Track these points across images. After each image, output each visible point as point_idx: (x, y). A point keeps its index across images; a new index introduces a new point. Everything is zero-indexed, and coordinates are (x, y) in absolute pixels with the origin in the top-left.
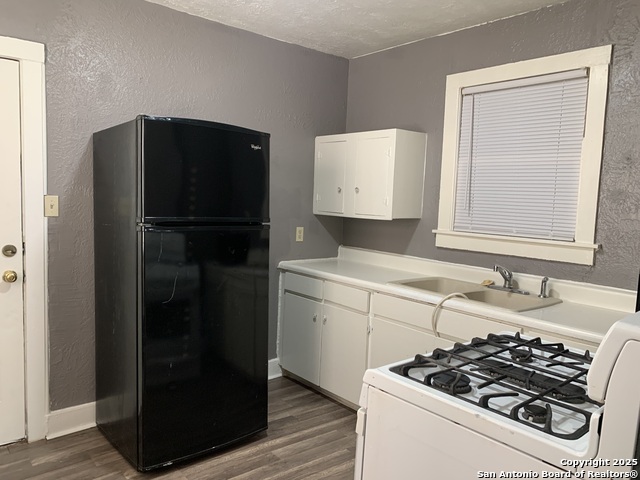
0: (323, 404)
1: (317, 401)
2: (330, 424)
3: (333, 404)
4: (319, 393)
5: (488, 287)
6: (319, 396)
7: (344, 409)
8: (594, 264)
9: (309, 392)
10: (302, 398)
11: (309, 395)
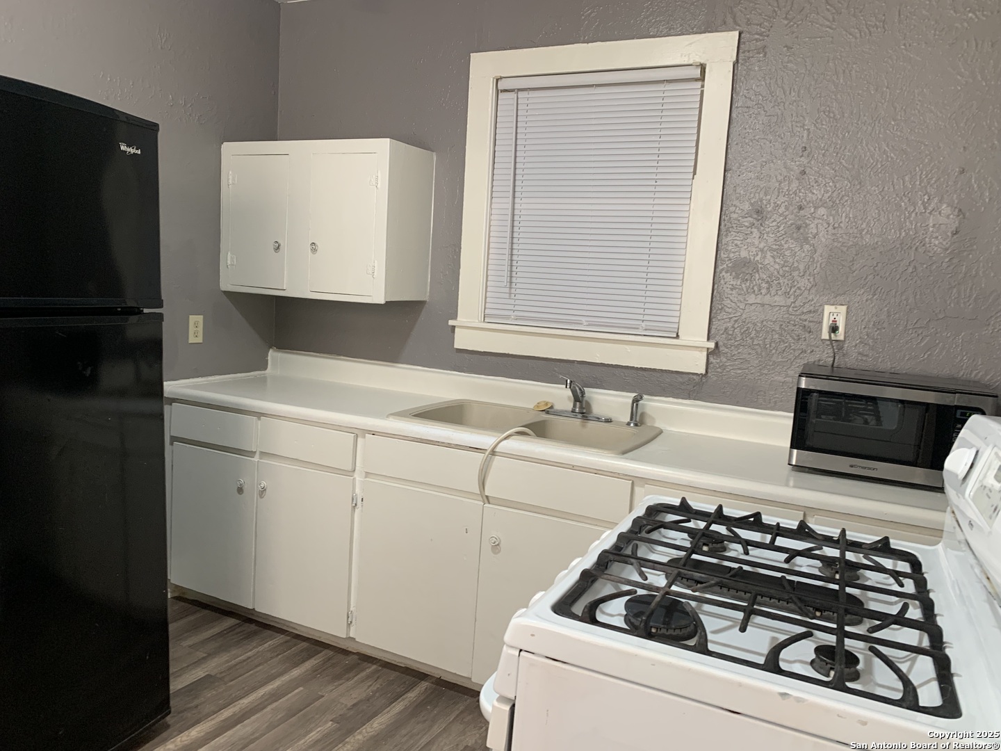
0: (264, 641)
1: (250, 636)
2: (286, 678)
3: (280, 638)
4: (250, 621)
5: (548, 413)
6: (253, 627)
7: (305, 645)
8: (707, 371)
9: (231, 622)
10: (220, 634)
11: (231, 629)
